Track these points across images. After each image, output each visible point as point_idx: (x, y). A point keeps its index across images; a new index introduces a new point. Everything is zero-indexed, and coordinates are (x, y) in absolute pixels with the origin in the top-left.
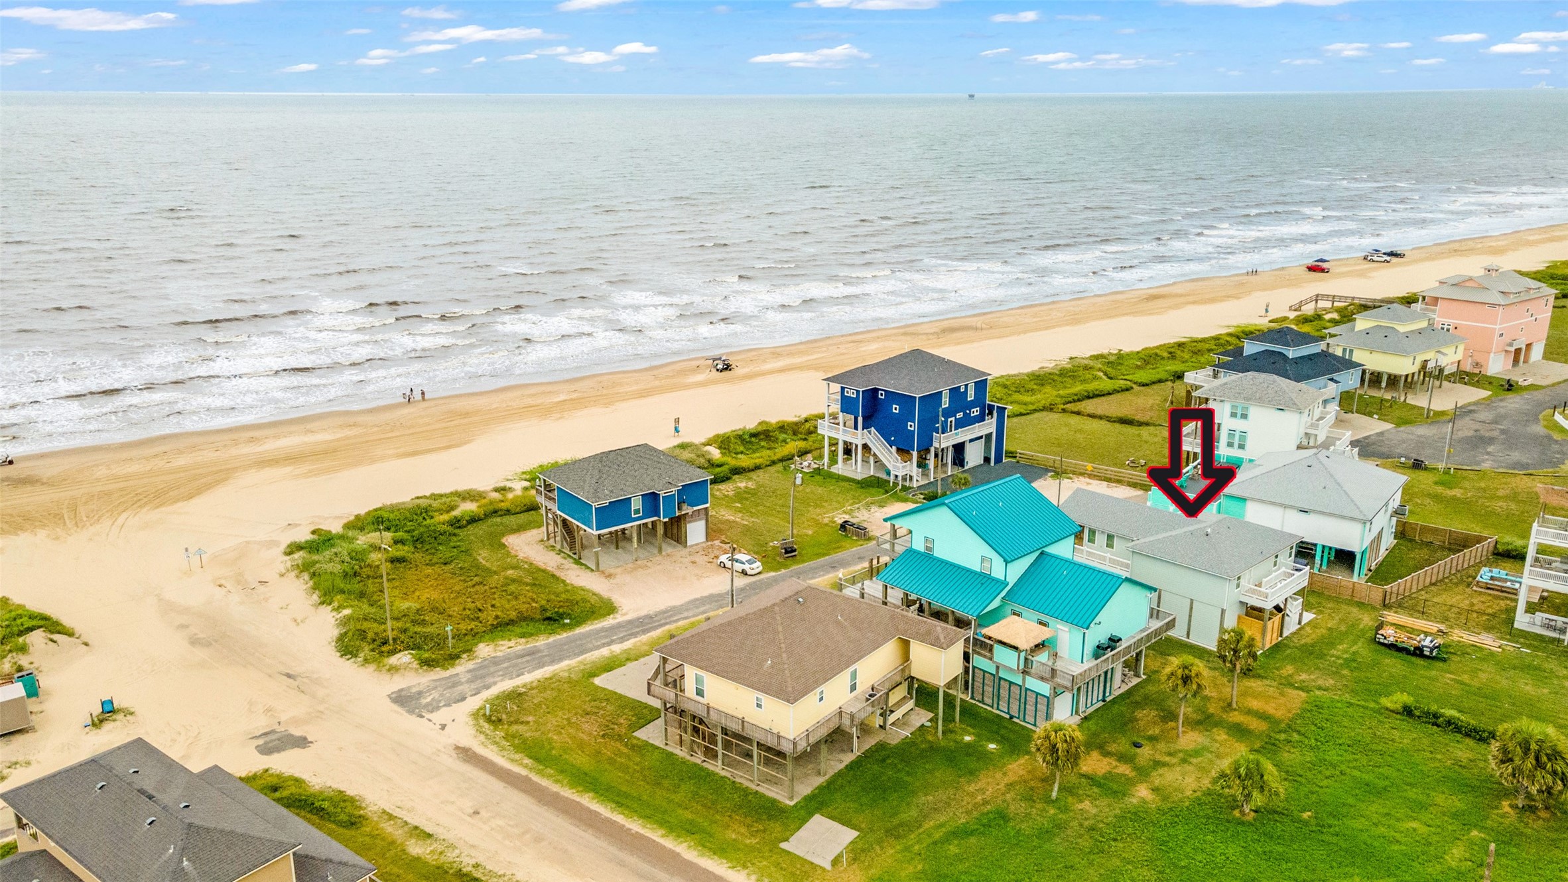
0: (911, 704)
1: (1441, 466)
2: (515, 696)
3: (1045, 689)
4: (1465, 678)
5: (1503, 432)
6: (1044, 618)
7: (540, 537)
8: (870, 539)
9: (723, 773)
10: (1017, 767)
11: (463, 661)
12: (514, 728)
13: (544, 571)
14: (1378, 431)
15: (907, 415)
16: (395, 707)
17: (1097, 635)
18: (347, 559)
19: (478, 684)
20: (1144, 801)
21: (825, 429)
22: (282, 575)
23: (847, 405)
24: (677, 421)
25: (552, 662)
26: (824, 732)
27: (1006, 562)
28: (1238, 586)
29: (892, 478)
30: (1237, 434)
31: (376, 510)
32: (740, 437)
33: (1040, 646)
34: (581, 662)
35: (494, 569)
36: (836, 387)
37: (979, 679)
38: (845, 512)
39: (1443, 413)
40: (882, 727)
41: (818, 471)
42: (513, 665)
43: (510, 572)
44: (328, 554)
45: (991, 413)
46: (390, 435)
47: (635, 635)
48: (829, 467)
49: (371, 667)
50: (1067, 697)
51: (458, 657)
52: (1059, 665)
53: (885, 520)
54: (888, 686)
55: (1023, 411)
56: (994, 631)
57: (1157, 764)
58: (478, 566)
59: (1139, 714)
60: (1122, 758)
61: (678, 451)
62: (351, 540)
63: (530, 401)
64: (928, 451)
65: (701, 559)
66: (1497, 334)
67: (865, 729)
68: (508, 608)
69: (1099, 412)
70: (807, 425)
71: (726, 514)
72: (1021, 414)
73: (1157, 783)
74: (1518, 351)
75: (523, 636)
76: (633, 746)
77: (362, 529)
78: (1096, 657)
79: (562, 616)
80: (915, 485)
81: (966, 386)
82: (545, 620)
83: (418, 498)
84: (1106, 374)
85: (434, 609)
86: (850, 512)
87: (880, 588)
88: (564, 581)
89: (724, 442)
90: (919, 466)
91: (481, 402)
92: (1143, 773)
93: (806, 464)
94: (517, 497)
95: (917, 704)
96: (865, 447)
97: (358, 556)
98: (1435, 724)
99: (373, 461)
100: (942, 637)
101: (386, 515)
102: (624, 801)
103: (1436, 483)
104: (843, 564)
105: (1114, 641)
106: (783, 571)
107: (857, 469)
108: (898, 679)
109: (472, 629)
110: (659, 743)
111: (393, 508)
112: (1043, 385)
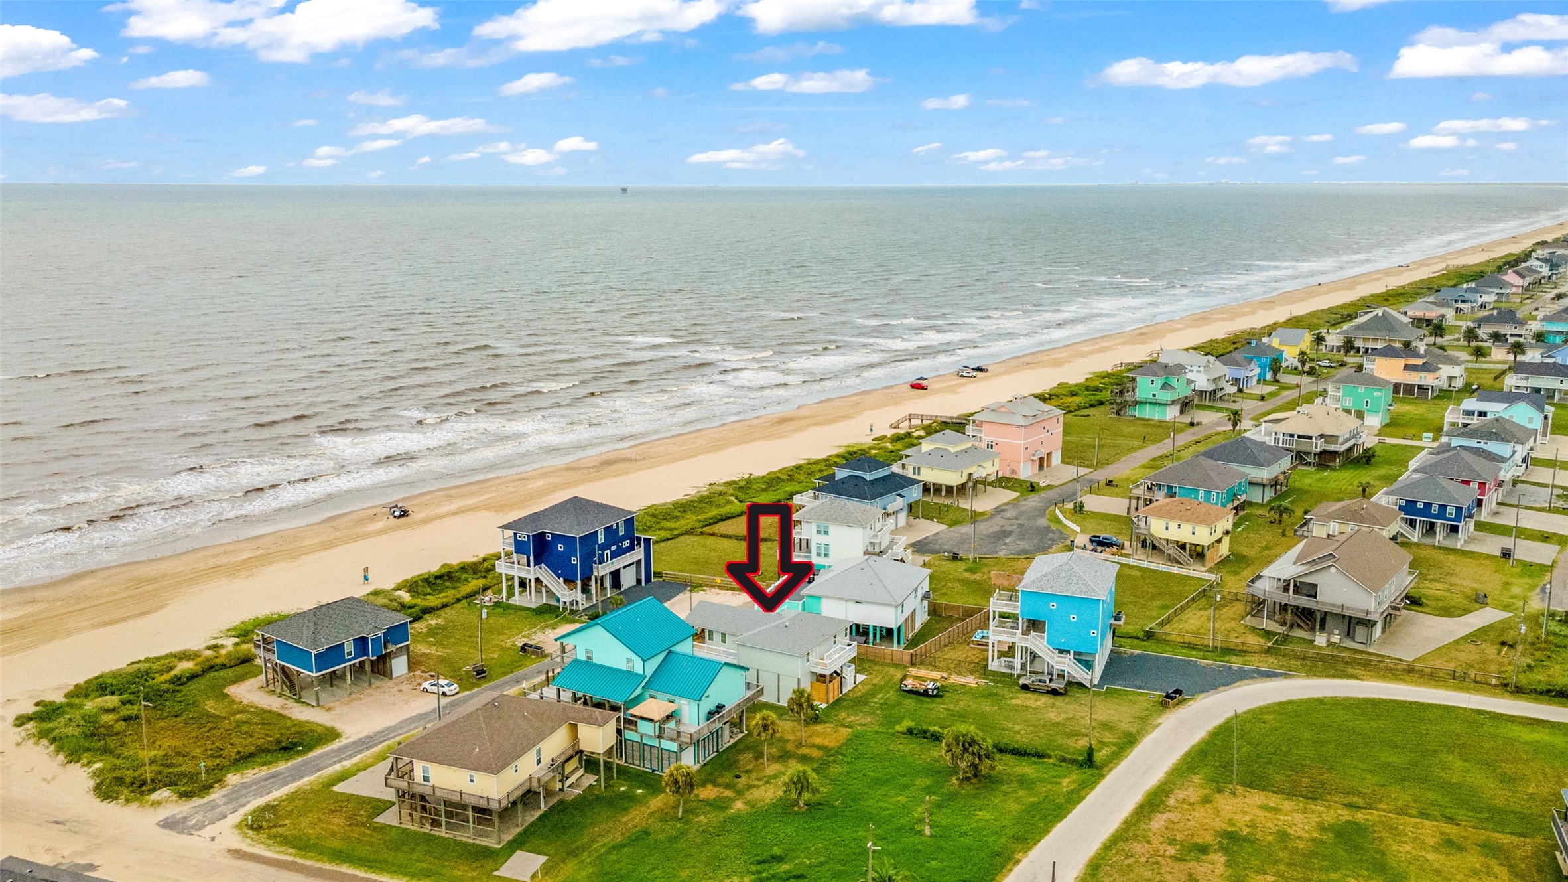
0: (581, 771)
1: (971, 557)
2: (270, 808)
3: (673, 746)
4: (951, 707)
5: (1020, 526)
6: (672, 697)
7: (260, 684)
8: (546, 656)
9: (447, 836)
10: (657, 802)
11: (215, 790)
12: (274, 830)
13: (270, 712)
14: (935, 532)
15: (571, 552)
16: (166, 831)
17: (708, 705)
18: (82, 722)
19: (234, 804)
20: (739, 810)
21: (502, 568)
22: (19, 744)
23: (520, 547)
24: (366, 570)
25: (294, 780)
26: (520, 792)
27: (644, 661)
28: (808, 661)
29: (561, 605)
30: (823, 547)
31: (98, 677)
32: (426, 580)
33: (669, 717)
34: (319, 777)
35: (224, 715)
36: (509, 533)
37: (630, 747)
38: (524, 637)
39: (982, 514)
40: (561, 790)
41: (498, 604)
42: (261, 786)
43: (239, 716)
44: (62, 720)
45: (639, 543)
46: (77, 607)
47: (361, 752)
48: (508, 600)
49: (135, 805)
50: (691, 749)
51: (211, 787)
52: (682, 728)
53: (556, 640)
54: (563, 758)
55: (669, 536)
56: (636, 711)
57: (750, 787)
58: (209, 716)
59: (741, 757)
60: (728, 786)
61: (372, 598)
62: (81, 706)
63: (213, 562)
64: (590, 579)
65: (406, 687)
66: (1023, 449)
67: (549, 793)
68: (244, 744)
69: (730, 533)
70: (485, 564)
71: (421, 648)
72: (668, 539)
73: (748, 798)
74: (1041, 459)
75: (264, 764)
76: (375, 828)
77: (86, 696)
78: (708, 719)
79: (295, 745)
80: (581, 608)
81: (617, 524)
82: (280, 749)
83: (133, 663)
84: (737, 498)
85: (178, 754)
86: (528, 636)
87: (555, 691)
88: (290, 718)
89: (412, 586)
90: (583, 591)
91: (163, 567)
92: (740, 793)
93: (487, 598)
94: (229, 654)
95: (586, 771)
96: (538, 580)
97: (89, 719)
98: (925, 737)
99: (69, 634)
100: (599, 718)
101: (109, 681)
102: (374, 864)
103: (965, 570)
104: (526, 678)
105: (720, 707)
106: (476, 689)
107: (531, 600)
108: (570, 752)
109: (218, 765)
110: (395, 823)
111: (114, 674)
112: (685, 512)
